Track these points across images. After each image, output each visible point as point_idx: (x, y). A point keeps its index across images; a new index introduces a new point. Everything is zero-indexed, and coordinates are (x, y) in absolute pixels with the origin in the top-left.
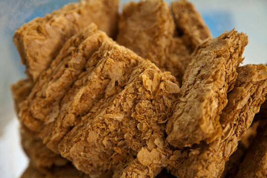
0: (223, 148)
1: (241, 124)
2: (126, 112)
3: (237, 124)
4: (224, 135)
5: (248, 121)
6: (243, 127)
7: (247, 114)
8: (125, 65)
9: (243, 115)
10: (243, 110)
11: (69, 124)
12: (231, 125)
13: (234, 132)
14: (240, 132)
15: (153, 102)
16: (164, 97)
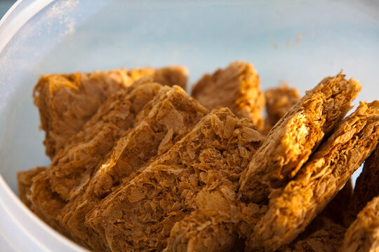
0: (314, 186)
1: (340, 163)
2: (185, 165)
3: (336, 162)
4: (316, 170)
5: (351, 160)
6: (344, 167)
7: (349, 152)
8: (188, 117)
9: (345, 153)
10: (345, 146)
11: (103, 189)
12: (326, 162)
13: (330, 171)
14: (339, 172)
15: (224, 153)
16: (240, 147)
